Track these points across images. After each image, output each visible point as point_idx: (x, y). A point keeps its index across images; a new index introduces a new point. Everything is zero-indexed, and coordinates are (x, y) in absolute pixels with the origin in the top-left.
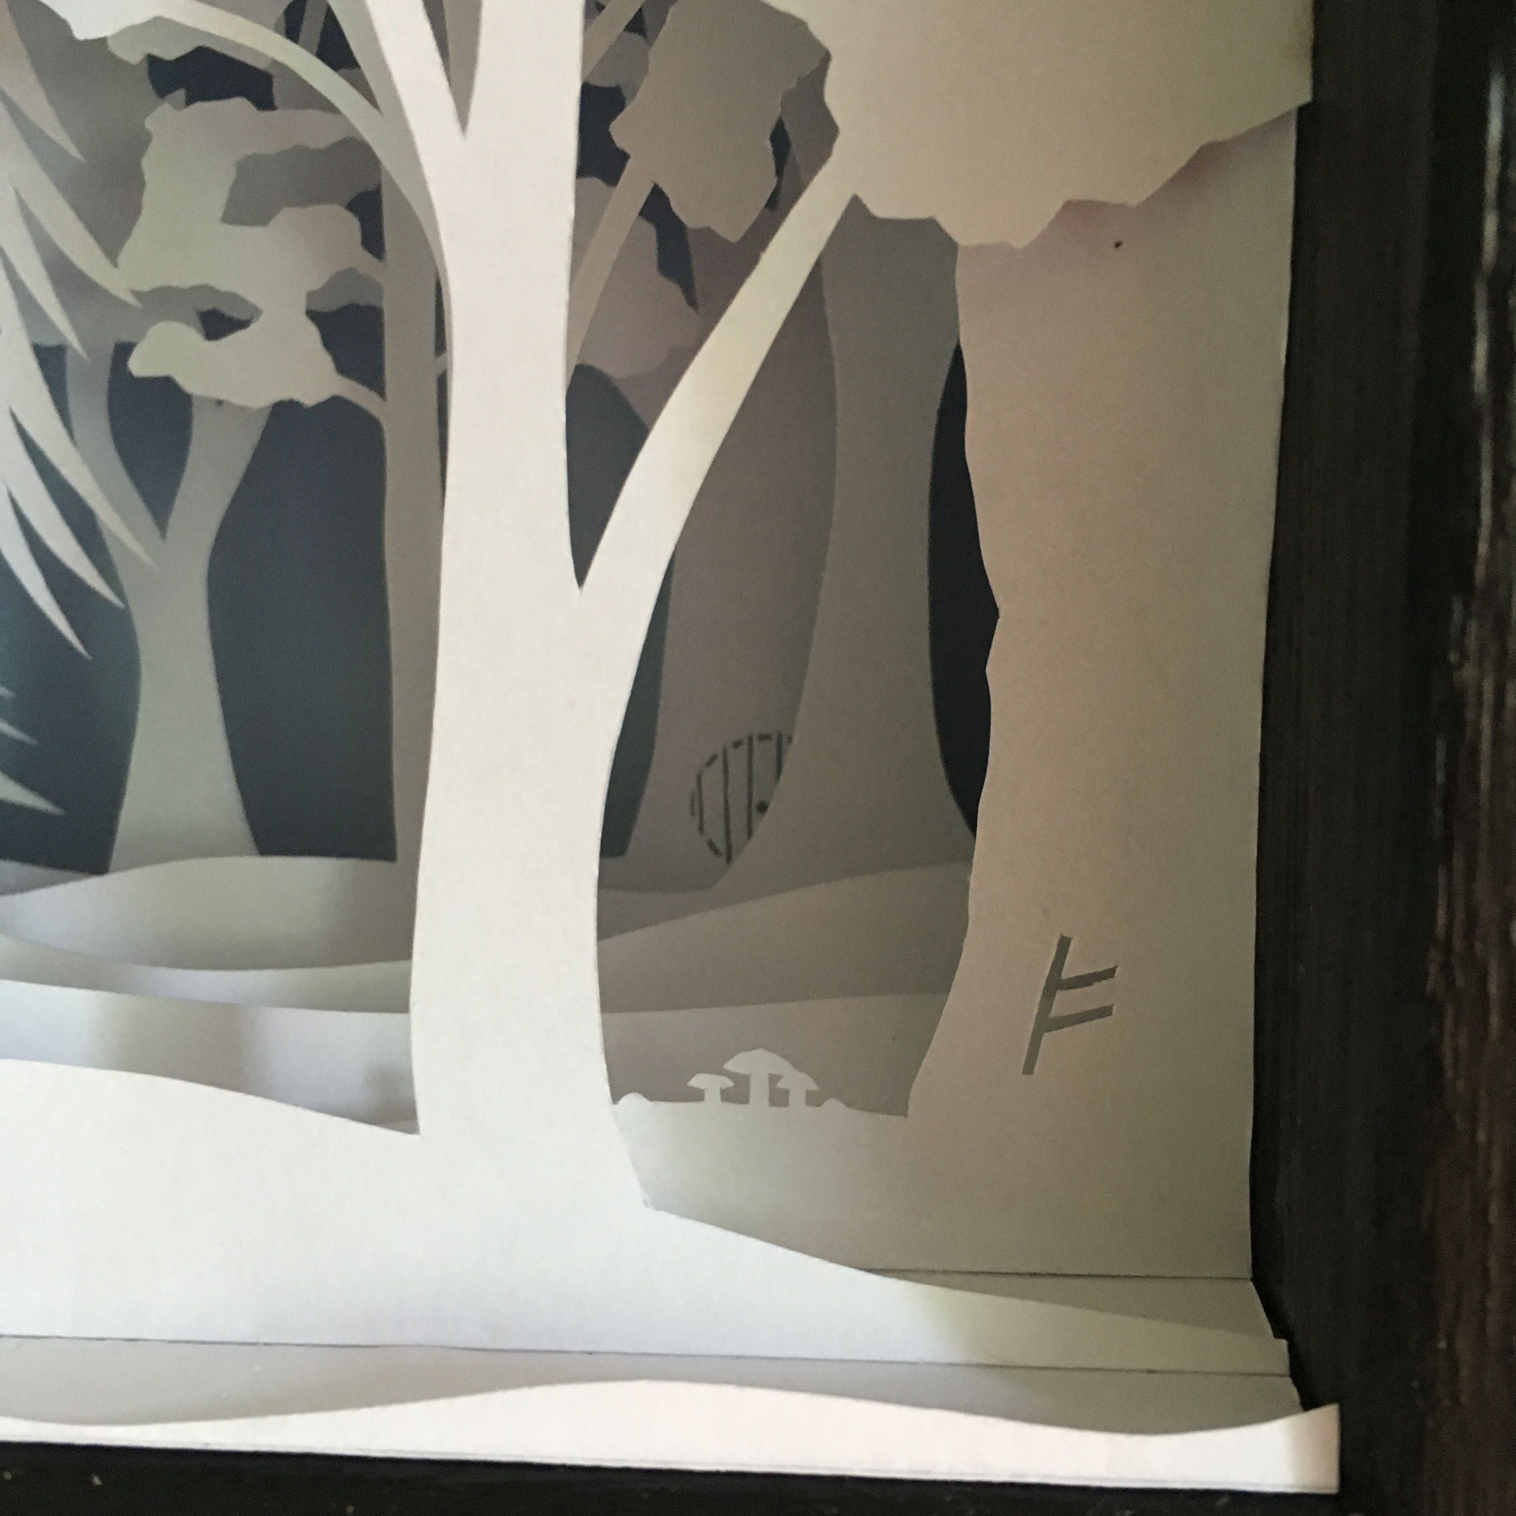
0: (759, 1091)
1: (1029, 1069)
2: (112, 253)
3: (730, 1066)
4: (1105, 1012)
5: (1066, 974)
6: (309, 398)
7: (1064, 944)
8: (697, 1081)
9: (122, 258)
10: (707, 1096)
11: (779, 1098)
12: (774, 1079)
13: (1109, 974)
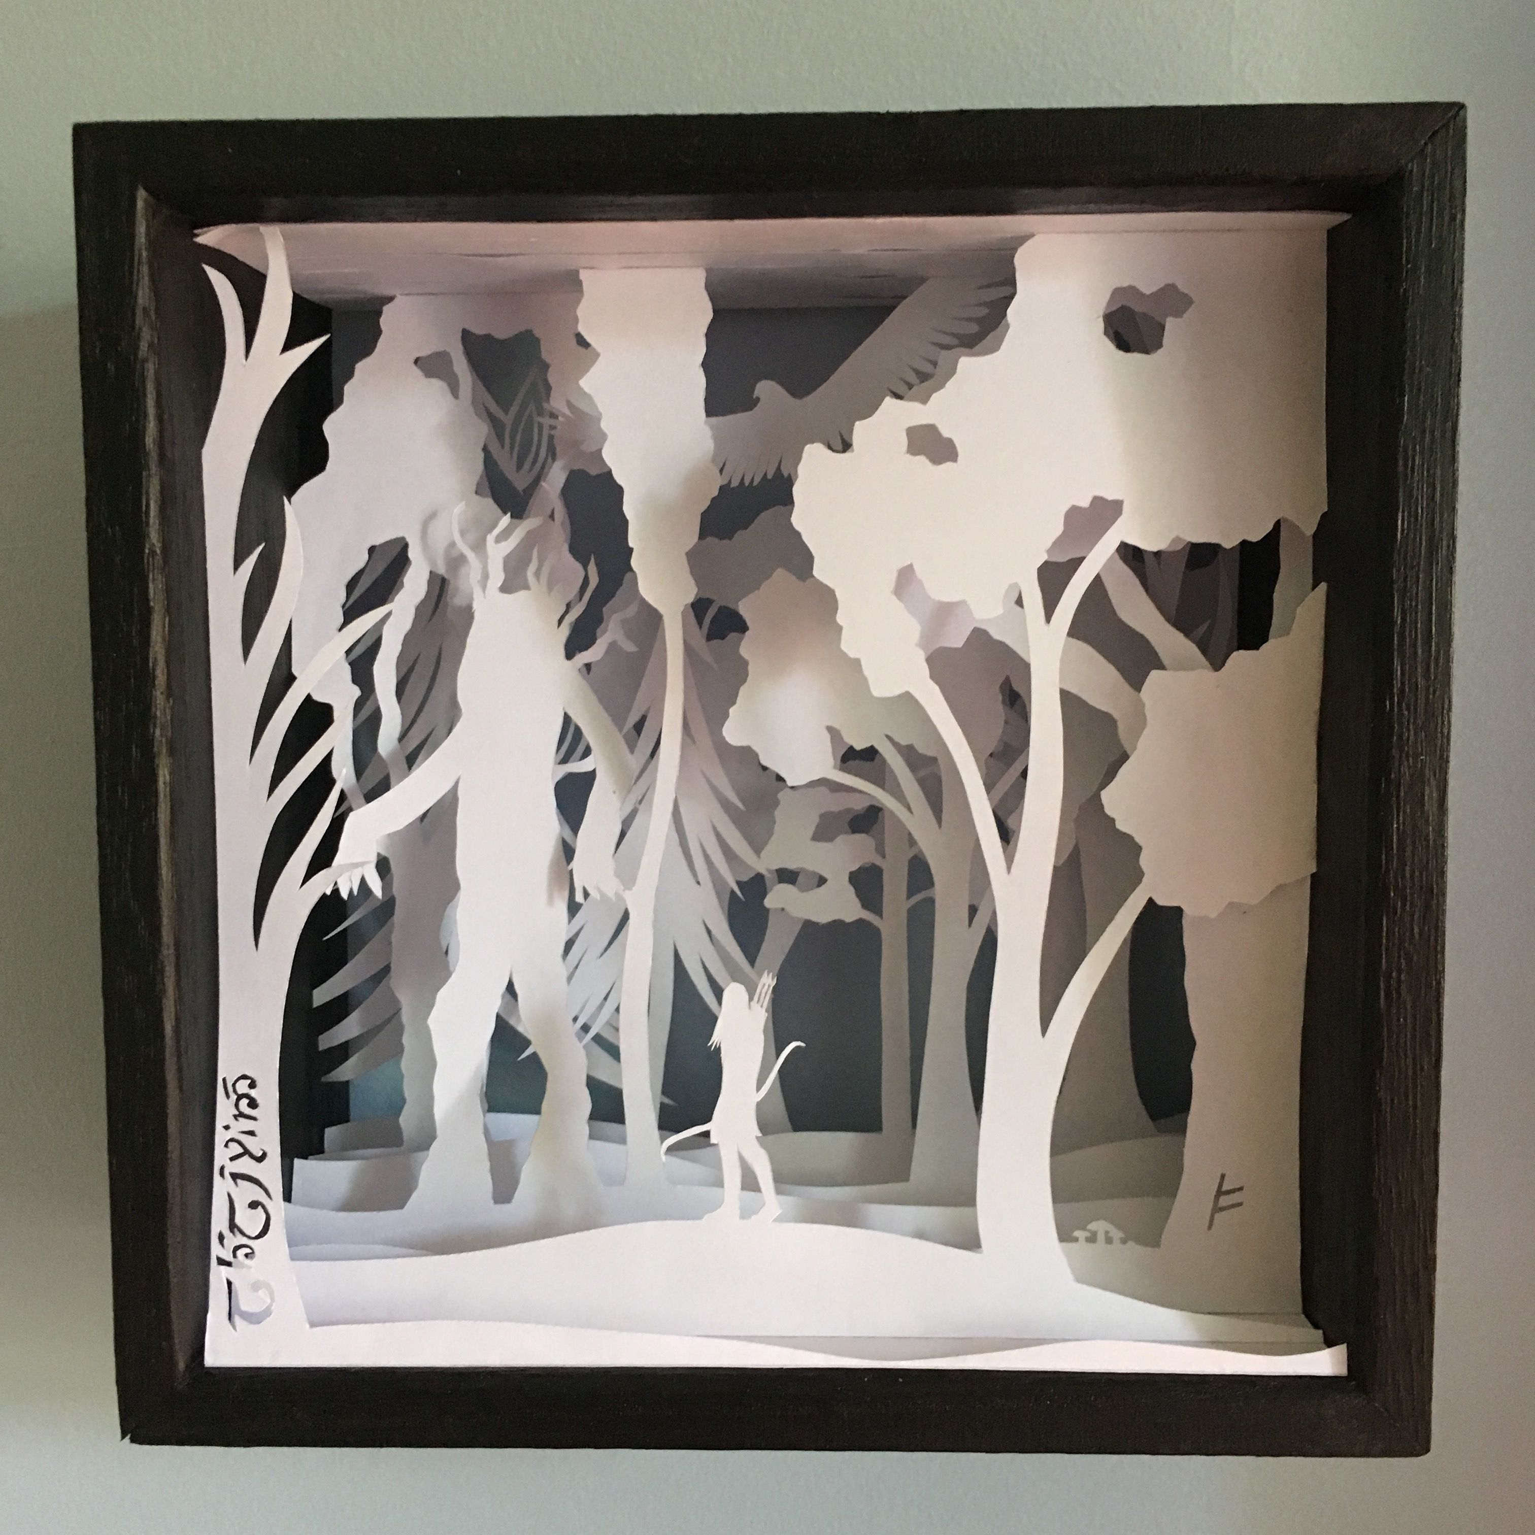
0: (1101, 1237)
1: (1210, 1227)
2: (758, 851)
3: (1090, 1227)
4: (1240, 1204)
5: (1224, 1188)
6: (849, 920)
7: (1223, 1176)
8: (1077, 1233)
9: (763, 854)
10: (1080, 1239)
11: (1109, 1240)
12: (1107, 1233)
13: (1241, 1189)
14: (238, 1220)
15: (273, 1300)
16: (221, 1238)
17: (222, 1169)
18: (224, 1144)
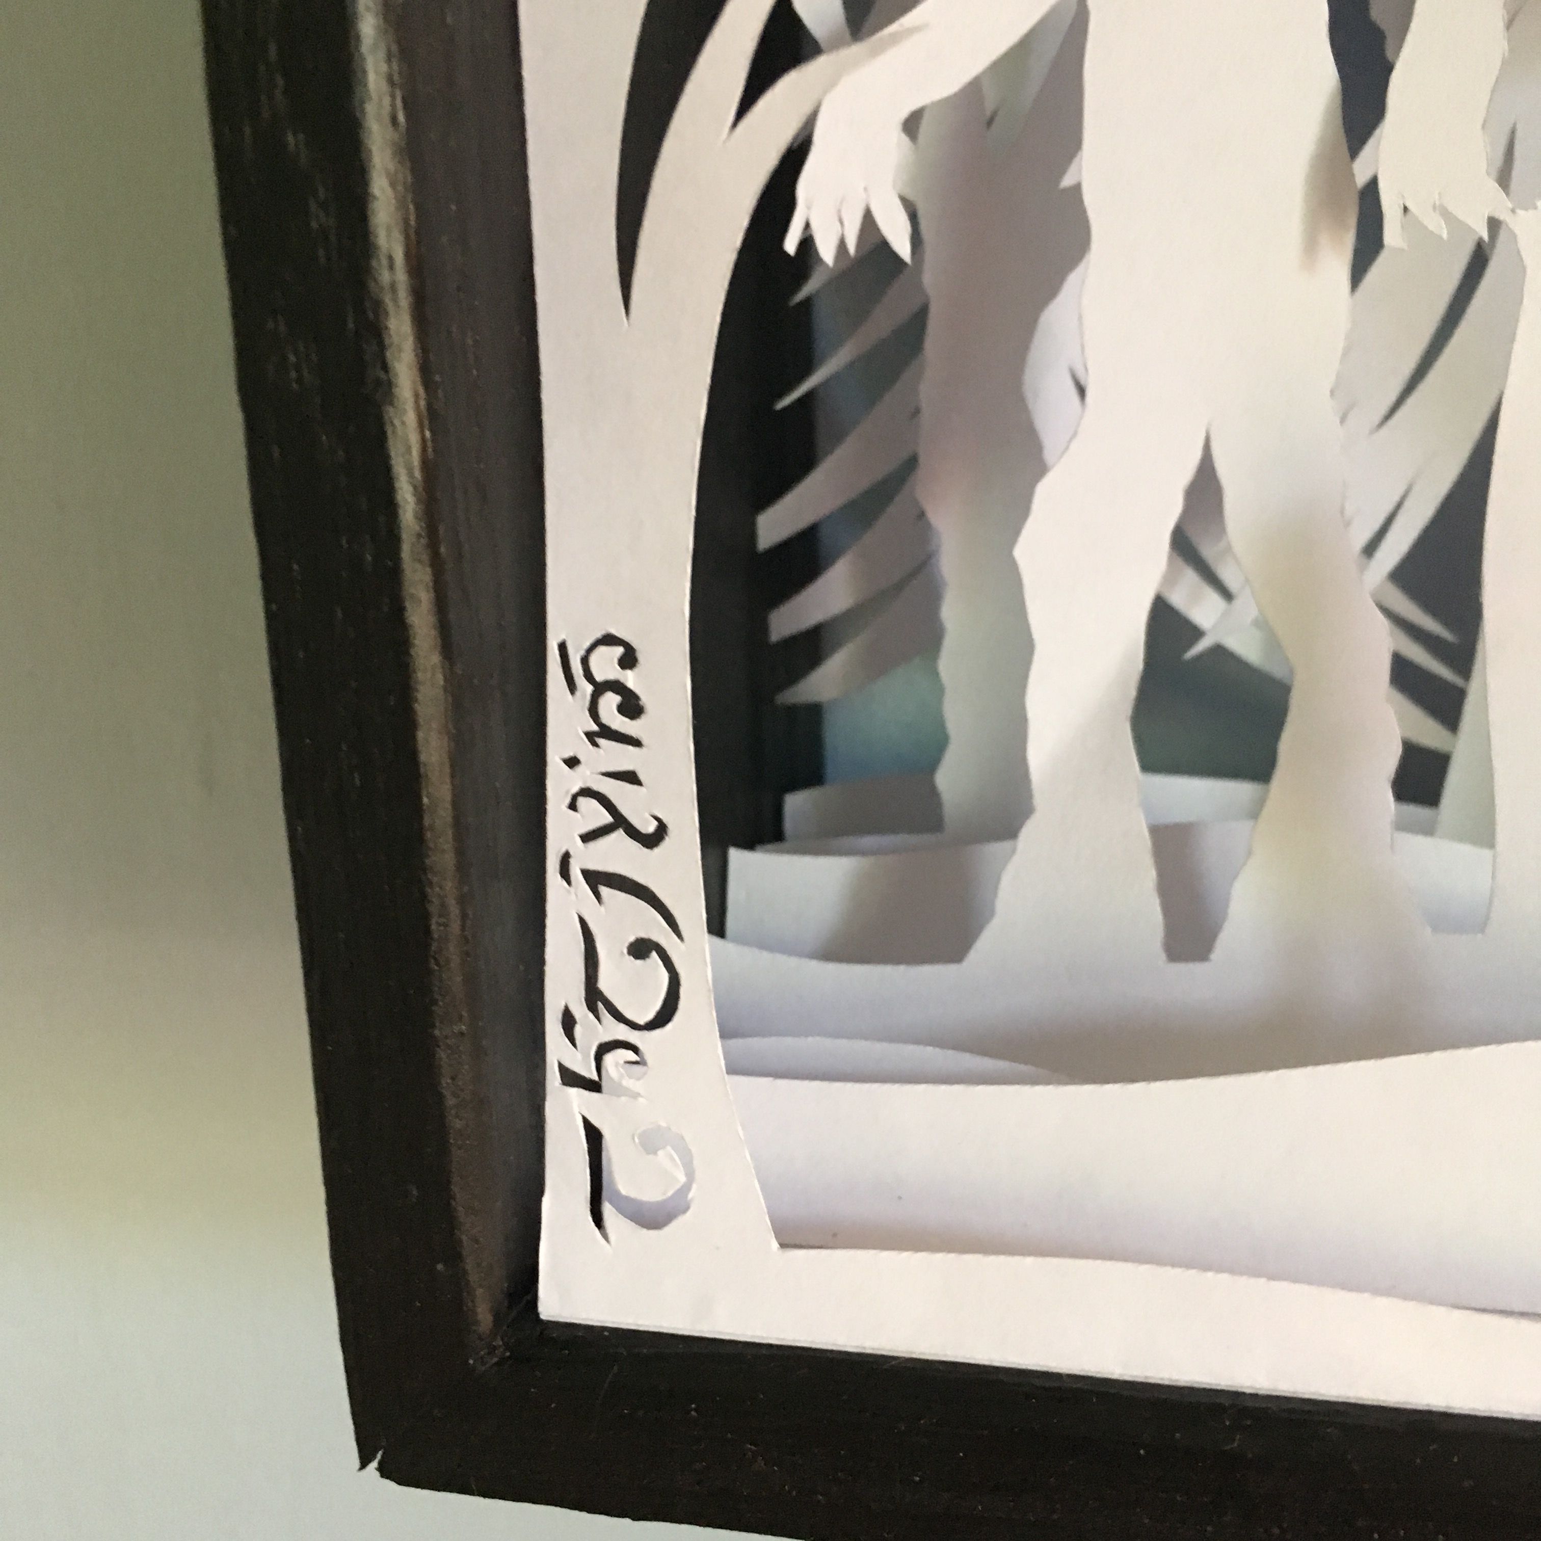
14: (604, 984)
15: (691, 1176)
16: (568, 1022)
17: (565, 860)
18: (568, 800)
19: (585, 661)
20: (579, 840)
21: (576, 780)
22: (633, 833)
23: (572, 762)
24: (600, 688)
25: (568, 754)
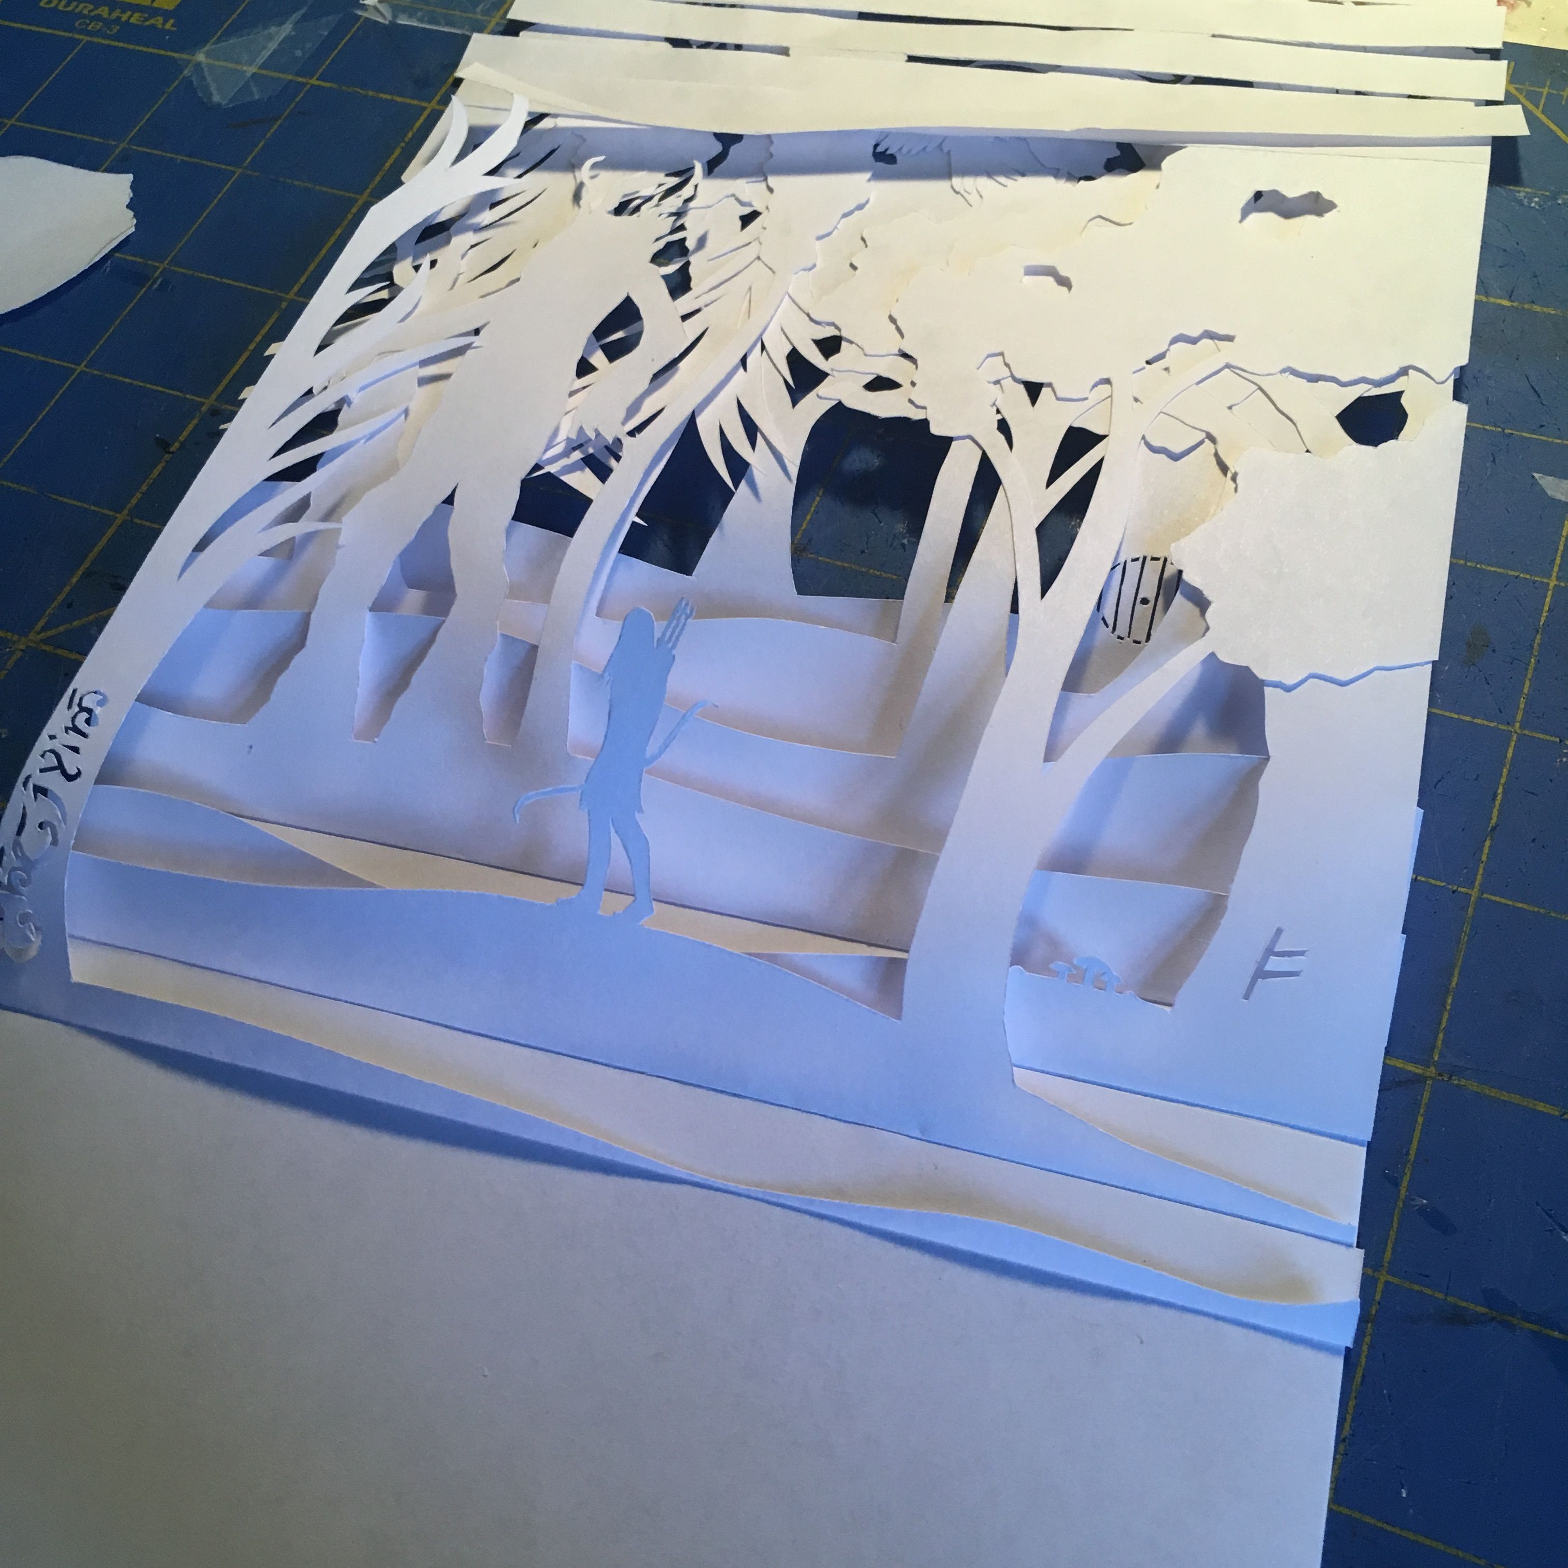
14: (24, 838)
17: (28, 778)
18: (41, 753)
19: (81, 699)
20: (38, 771)
21: (50, 745)
22: (64, 773)
23: (52, 737)
24: (82, 709)
25: (52, 733)
